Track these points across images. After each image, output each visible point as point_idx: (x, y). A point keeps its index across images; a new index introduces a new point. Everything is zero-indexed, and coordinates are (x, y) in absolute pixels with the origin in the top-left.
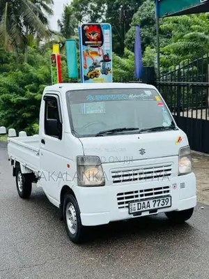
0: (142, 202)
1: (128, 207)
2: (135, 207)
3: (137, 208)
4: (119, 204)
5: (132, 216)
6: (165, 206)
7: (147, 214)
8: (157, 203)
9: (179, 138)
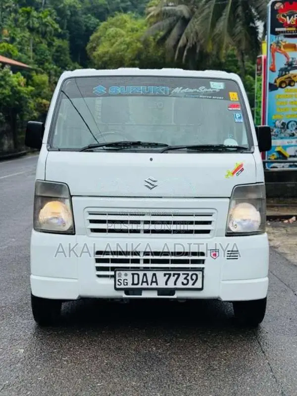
0: (142, 273)
2: (127, 279)
3: (130, 282)
4: (99, 269)
5: (123, 295)
6: (190, 286)
7: (154, 295)
8: (173, 279)
9: (238, 169)
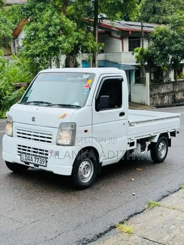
0: (28, 156)
1: (20, 155)
3: (25, 159)
5: (24, 163)
6: (42, 164)
7: (33, 166)
8: (37, 160)
9: (64, 115)
